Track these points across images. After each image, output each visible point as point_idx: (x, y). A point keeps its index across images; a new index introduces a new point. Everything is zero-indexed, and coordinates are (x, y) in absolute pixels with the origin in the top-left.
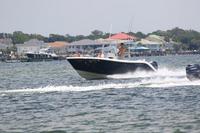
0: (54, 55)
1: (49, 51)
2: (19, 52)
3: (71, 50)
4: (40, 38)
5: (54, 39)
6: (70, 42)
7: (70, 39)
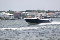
0: (49, 17)
1: (48, 15)
4: (45, 11)
5: (49, 12)
6: (54, 13)
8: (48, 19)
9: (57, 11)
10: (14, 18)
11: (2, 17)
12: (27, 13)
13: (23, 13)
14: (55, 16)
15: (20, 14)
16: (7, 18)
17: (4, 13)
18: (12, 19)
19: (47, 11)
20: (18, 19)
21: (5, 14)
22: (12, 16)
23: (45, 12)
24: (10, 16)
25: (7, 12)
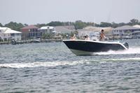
3: (116, 33)
7: (115, 26)
9: (123, 24)
10: (22, 39)
12: (51, 28)
13: (43, 28)
14: (118, 35)
15: (37, 30)
16: (5, 39)
18: (18, 43)
20: (31, 42)
22: (18, 34)
24: (13, 35)
25: (6, 26)
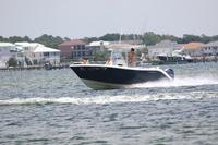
2: (151, 54)
3: (208, 51)
7: (206, 40)
8: (158, 68)
10: (61, 61)
11: (18, 58)
12: (106, 43)
13: (93, 44)
15: (84, 47)
16: (35, 62)
17: (26, 44)
19: (181, 37)
21: (26, 48)
22: (55, 53)
23: (173, 40)
24: (47, 54)
25: (36, 41)
